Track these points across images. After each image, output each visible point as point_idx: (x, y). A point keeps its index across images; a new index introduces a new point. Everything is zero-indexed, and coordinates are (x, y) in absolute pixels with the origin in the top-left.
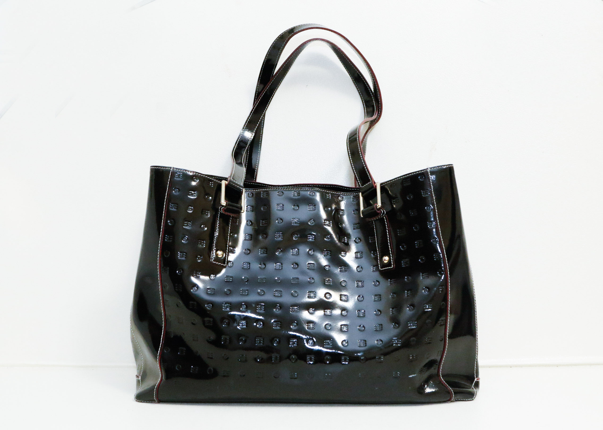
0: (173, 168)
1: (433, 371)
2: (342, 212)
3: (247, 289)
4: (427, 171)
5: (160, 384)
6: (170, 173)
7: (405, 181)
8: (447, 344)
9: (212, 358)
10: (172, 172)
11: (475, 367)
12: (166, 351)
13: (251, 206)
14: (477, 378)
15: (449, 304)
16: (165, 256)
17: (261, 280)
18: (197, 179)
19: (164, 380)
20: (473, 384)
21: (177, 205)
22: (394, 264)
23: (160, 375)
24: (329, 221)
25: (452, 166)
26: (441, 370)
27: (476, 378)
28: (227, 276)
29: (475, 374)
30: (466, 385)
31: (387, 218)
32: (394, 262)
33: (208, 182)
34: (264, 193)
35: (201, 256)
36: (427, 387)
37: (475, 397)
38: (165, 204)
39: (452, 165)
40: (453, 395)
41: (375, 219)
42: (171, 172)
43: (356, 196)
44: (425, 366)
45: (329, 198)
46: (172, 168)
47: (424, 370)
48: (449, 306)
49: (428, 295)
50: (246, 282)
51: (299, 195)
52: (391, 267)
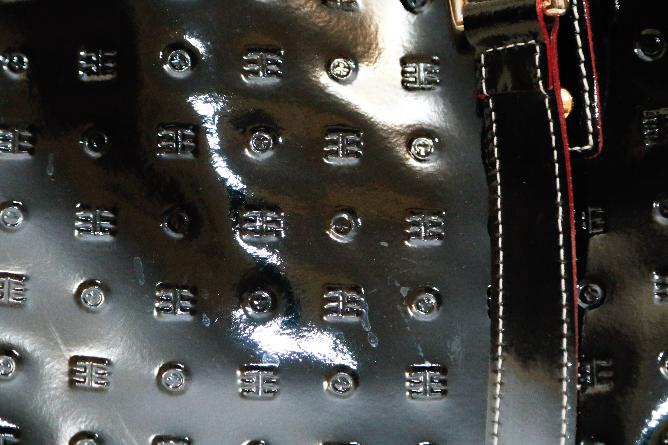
52: (581, 146)
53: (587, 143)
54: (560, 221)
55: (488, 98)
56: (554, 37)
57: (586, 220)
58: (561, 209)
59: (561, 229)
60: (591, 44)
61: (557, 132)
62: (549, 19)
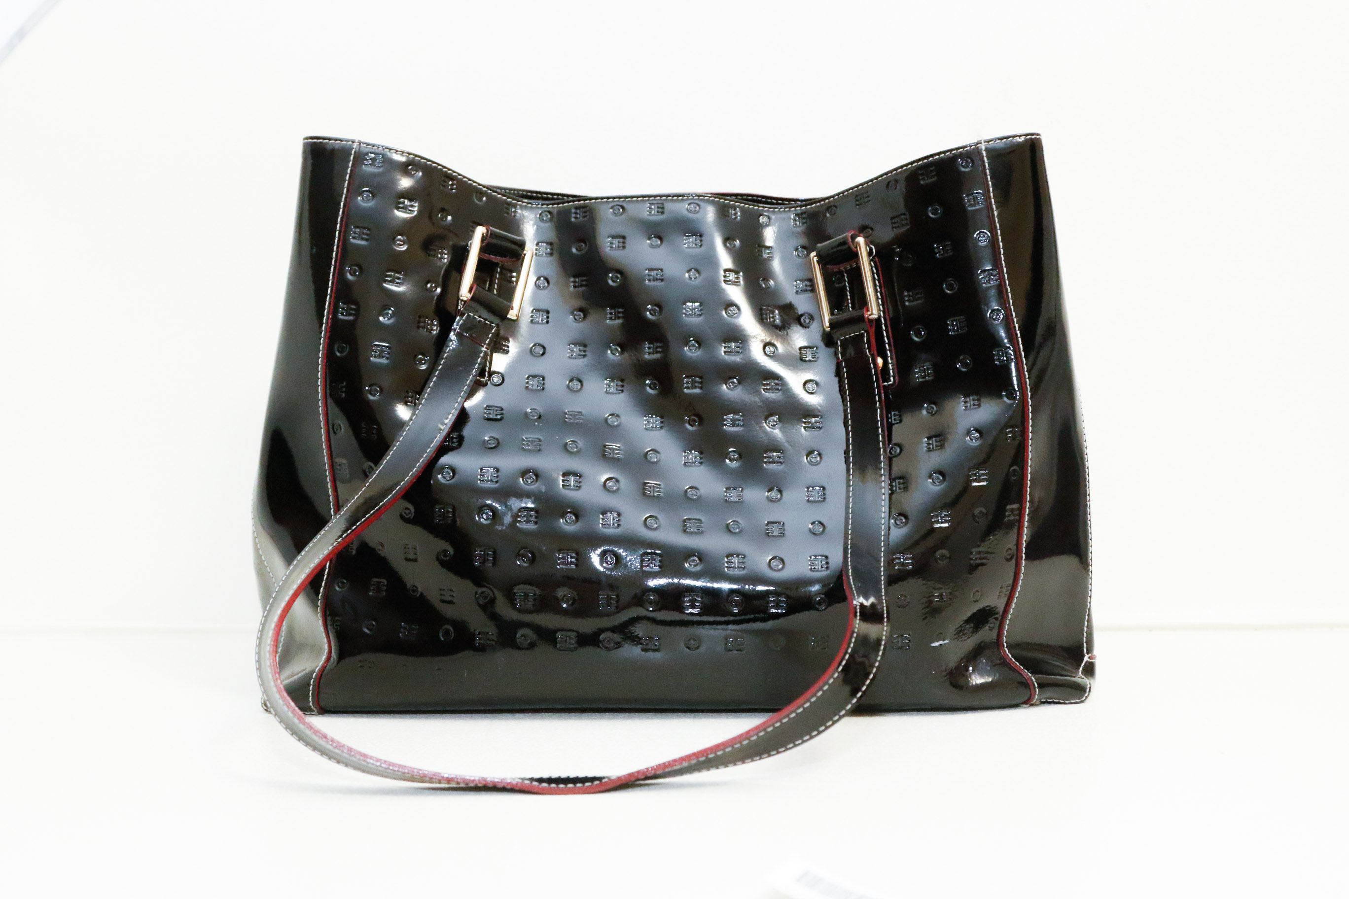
0: (360, 143)
1: (986, 634)
2: (768, 251)
3: (537, 438)
4: (978, 147)
5: (325, 667)
6: (351, 154)
7: (922, 174)
8: (1023, 568)
9: (450, 602)
10: (355, 152)
11: (1085, 629)
12: (339, 587)
13: (547, 243)
14: (1090, 655)
15: (1029, 471)
16: (338, 354)
17: (571, 417)
18: (417, 171)
19: (334, 659)
20: (1079, 669)
21: (368, 232)
22: (897, 375)
23: (326, 646)
24: (737, 273)
25: (1038, 137)
26: (1005, 632)
27: (1088, 653)
28: (489, 407)
29: (1085, 644)
30: (1064, 669)
31: (878, 264)
32: (896, 371)
33: (444, 181)
34: (578, 211)
35: (424, 355)
36: (973, 670)
37: (1089, 695)
38: (338, 228)
39: (1038, 135)
40: (1037, 690)
41: (848, 267)
42: (354, 150)
43: (802, 214)
44: (967, 621)
45: (736, 218)
46: (357, 141)
47: (965, 632)
48: (1029, 475)
49: (979, 448)
50: (536, 420)
51: (663, 213)
52: (888, 382)
53: (890, 381)
54: (878, 416)
55: (842, 362)
56: (873, 329)
57: (891, 418)
58: (879, 410)
59: (879, 419)
60: (891, 335)
61: (876, 374)
62: (871, 321)
